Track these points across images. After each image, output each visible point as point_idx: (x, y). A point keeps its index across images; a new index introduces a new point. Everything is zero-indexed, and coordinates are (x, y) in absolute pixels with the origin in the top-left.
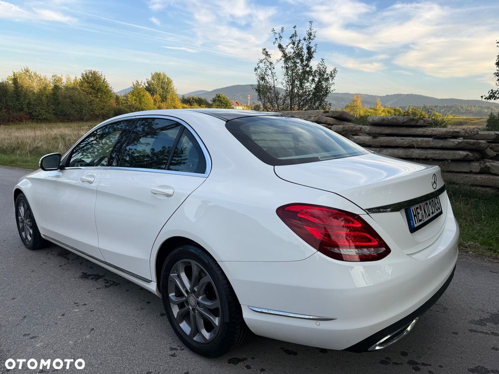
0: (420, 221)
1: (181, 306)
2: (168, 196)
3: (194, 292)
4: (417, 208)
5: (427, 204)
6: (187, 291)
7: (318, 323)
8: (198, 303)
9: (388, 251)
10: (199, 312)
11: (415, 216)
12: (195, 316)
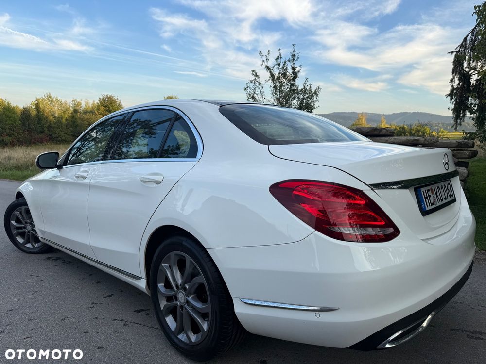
0: (432, 204)
1: (169, 299)
2: (158, 183)
3: (185, 289)
4: (428, 191)
5: (438, 188)
6: (177, 286)
7: (318, 315)
8: (188, 302)
9: (396, 232)
10: (188, 312)
11: (426, 198)
12: (182, 314)
